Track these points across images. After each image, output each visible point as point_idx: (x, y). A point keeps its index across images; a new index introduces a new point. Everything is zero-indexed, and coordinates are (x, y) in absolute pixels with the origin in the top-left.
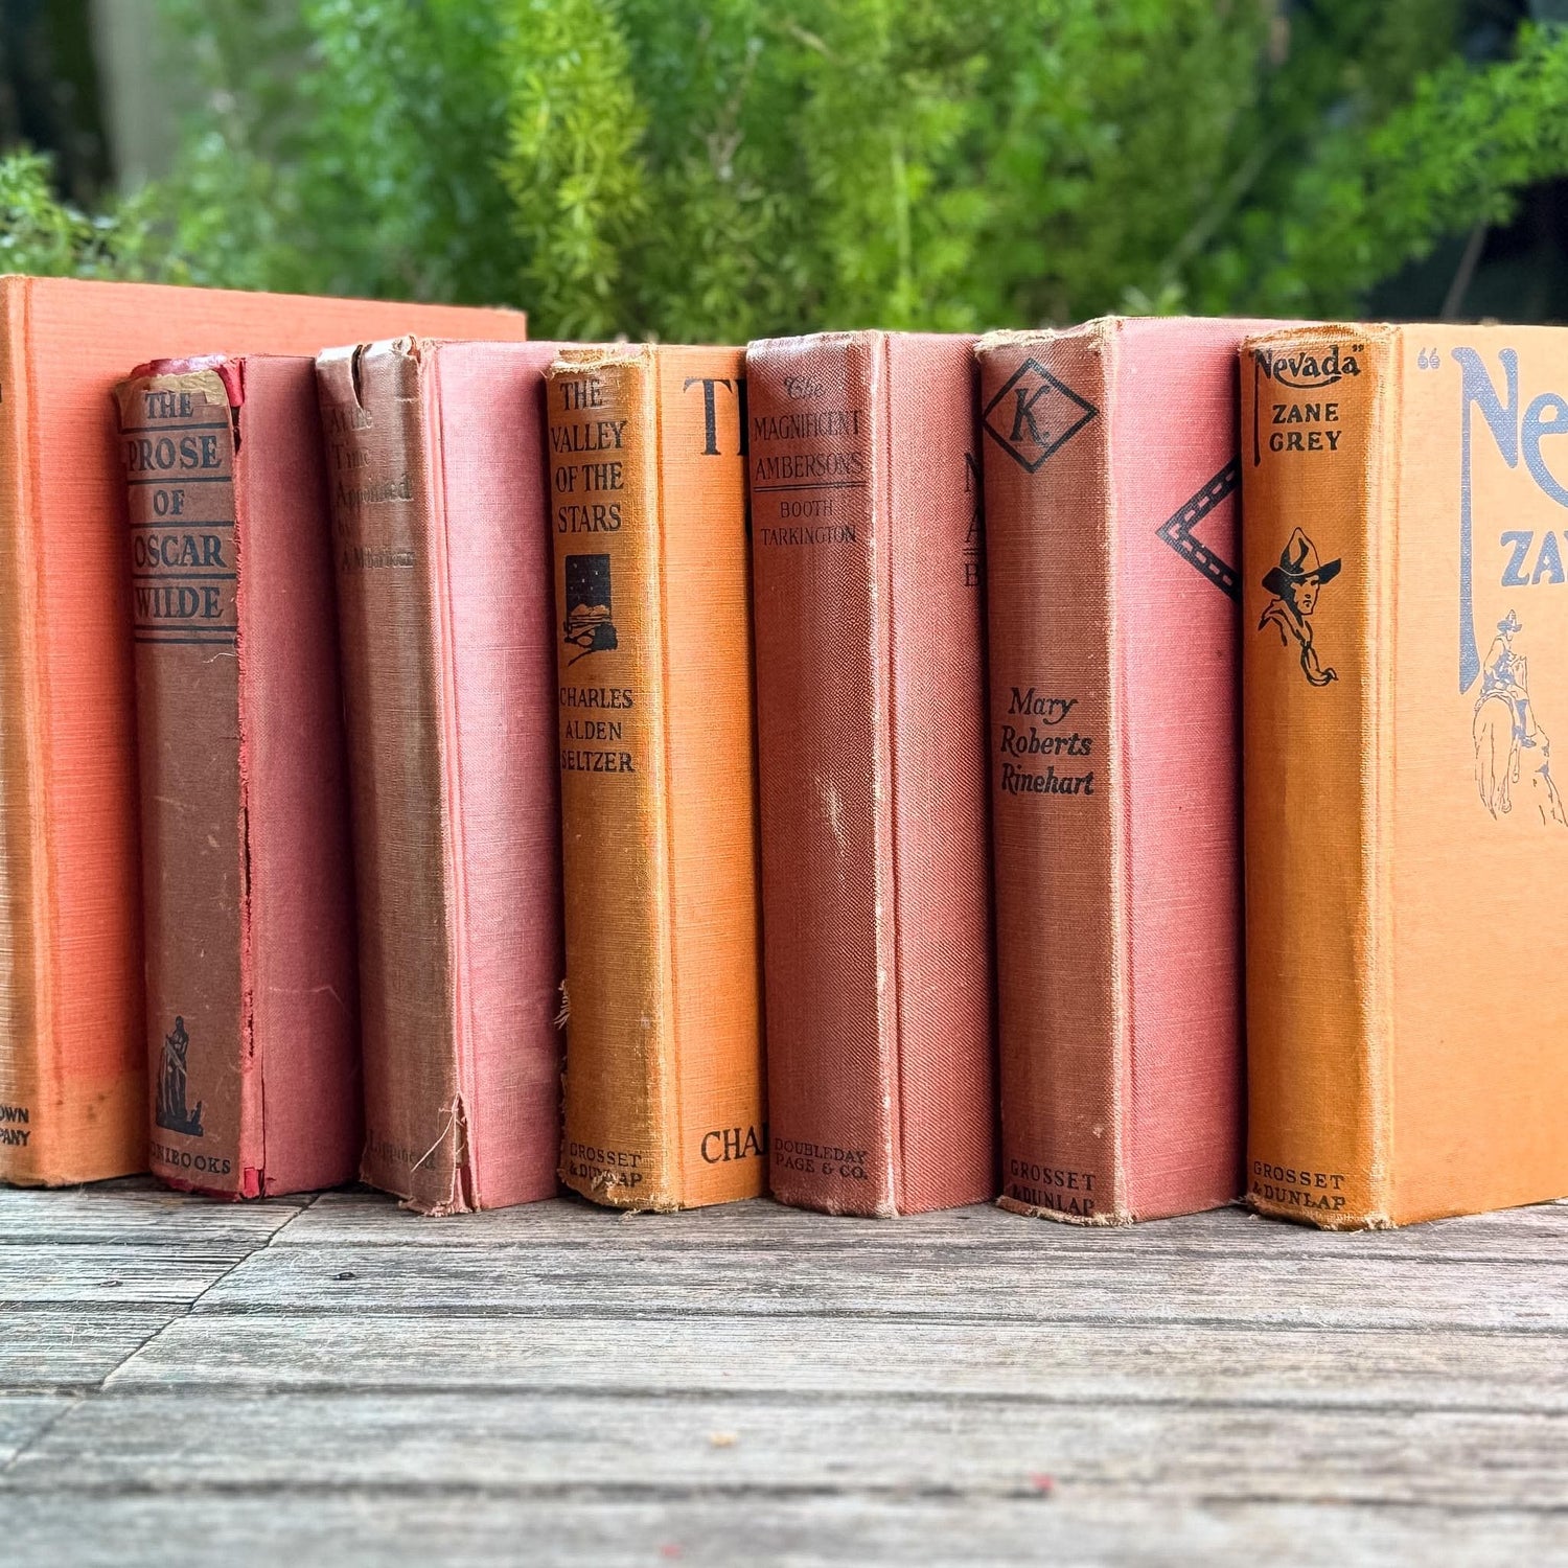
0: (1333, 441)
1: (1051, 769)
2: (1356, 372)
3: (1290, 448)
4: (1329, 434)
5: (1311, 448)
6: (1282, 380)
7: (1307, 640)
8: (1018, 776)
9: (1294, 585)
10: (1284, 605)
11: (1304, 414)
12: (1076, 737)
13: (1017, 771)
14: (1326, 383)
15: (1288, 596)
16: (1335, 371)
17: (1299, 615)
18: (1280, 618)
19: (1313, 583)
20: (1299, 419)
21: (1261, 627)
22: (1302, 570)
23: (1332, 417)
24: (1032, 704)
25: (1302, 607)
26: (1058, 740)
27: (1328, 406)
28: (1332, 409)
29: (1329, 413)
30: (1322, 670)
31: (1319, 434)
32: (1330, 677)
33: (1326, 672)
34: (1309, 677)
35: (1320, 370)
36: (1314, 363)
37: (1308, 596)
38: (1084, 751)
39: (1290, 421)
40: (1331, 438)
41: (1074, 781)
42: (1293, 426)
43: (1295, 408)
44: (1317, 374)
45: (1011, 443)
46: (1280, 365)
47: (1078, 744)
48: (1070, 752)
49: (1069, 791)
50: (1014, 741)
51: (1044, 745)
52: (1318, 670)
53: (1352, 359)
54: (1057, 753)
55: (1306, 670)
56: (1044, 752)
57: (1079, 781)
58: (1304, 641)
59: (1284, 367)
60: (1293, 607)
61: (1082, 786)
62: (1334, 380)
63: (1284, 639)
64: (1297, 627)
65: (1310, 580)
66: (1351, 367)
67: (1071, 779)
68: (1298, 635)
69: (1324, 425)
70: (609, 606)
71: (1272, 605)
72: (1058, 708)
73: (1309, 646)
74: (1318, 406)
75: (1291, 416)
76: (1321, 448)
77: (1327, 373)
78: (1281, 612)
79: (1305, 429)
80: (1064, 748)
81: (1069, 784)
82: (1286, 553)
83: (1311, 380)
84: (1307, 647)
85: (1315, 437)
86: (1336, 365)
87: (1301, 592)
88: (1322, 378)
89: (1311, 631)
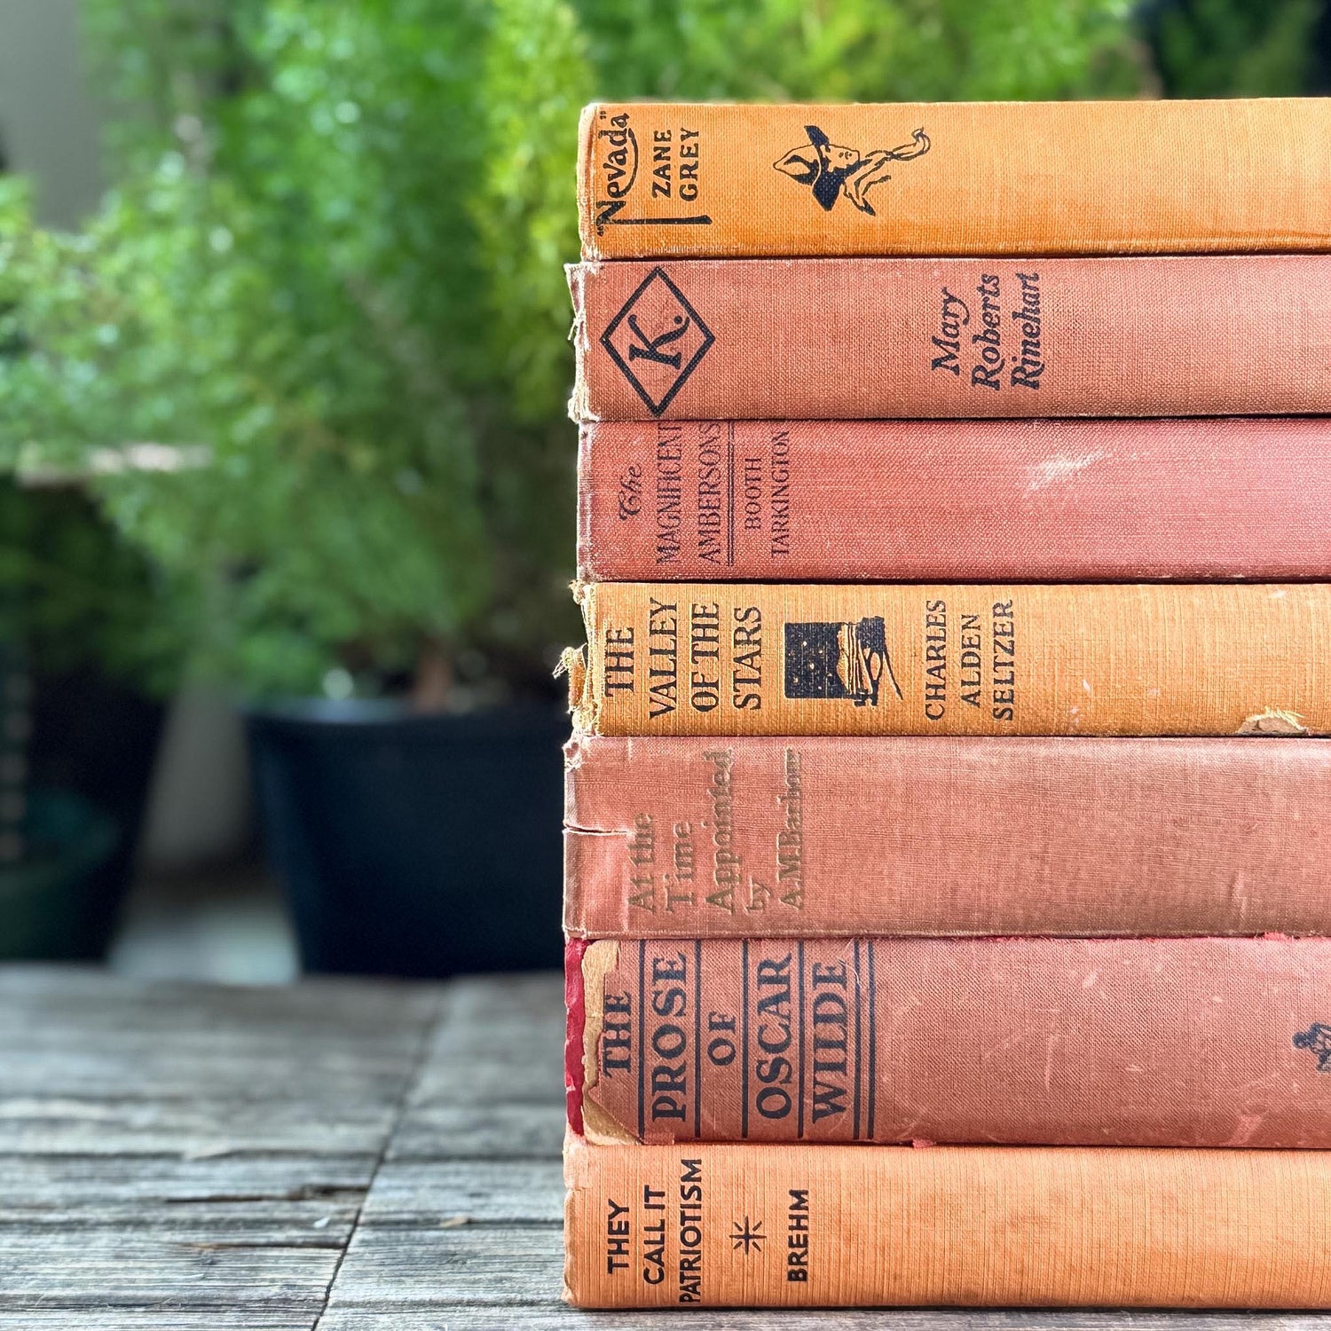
0: (690, 134)
1: (1015, 315)
2: (625, 117)
3: (695, 177)
4: (683, 138)
5: (696, 155)
6: (628, 188)
7: (884, 155)
8: (1025, 361)
9: (831, 169)
10: (850, 180)
11: (663, 163)
12: (981, 289)
13: (1019, 364)
14: (634, 142)
15: (841, 174)
16: (623, 133)
17: (859, 164)
18: (863, 184)
19: (828, 150)
20: (667, 167)
21: (872, 212)
22: (816, 161)
23: (667, 136)
24: (947, 339)
25: (852, 161)
26: (985, 307)
27: (656, 139)
28: (659, 136)
29: (663, 139)
30: (915, 141)
31: (683, 147)
32: (921, 135)
33: (917, 137)
34: (922, 153)
35: (622, 148)
36: (615, 154)
37: (841, 155)
38: (995, 281)
39: (668, 178)
40: (688, 136)
41: (1027, 291)
42: (674, 173)
43: (657, 172)
44: (625, 151)
45: (684, 365)
46: (613, 190)
47: (989, 287)
48: (997, 294)
49: (1037, 296)
50: (989, 367)
51: (988, 324)
52: (915, 145)
53: (613, 119)
54: (998, 309)
55: (916, 156)
56: (998, 324)
57: (1025, 286)
58: (886, 159)
59: (615, 185)
60: (852, 169)
61: (1029, 283)
62: (631, 135)
63: (885, 178)
64: (871, 166)
65: (825, 154)
66: (621, 121)
67: (1025, 294)
68: (880, 163)
69: (675, 143)
70: (839, 626)
71: (851, 196)
72: (953, 307)
73: (891, 153)
74: (656, 149)
75: (664, 176)
76: (696, 145)
77: (625, 141)
78: (857, 184)
79: (677, 161)
80: (992, 300)
81: (1030, 296)
82: (800, 178)
83: (630, 157)
84: (892, 155)
85: (685, 151)
86: (617, 133)
87: (837, 162)
88: (629, 145)
89: (876, 152)
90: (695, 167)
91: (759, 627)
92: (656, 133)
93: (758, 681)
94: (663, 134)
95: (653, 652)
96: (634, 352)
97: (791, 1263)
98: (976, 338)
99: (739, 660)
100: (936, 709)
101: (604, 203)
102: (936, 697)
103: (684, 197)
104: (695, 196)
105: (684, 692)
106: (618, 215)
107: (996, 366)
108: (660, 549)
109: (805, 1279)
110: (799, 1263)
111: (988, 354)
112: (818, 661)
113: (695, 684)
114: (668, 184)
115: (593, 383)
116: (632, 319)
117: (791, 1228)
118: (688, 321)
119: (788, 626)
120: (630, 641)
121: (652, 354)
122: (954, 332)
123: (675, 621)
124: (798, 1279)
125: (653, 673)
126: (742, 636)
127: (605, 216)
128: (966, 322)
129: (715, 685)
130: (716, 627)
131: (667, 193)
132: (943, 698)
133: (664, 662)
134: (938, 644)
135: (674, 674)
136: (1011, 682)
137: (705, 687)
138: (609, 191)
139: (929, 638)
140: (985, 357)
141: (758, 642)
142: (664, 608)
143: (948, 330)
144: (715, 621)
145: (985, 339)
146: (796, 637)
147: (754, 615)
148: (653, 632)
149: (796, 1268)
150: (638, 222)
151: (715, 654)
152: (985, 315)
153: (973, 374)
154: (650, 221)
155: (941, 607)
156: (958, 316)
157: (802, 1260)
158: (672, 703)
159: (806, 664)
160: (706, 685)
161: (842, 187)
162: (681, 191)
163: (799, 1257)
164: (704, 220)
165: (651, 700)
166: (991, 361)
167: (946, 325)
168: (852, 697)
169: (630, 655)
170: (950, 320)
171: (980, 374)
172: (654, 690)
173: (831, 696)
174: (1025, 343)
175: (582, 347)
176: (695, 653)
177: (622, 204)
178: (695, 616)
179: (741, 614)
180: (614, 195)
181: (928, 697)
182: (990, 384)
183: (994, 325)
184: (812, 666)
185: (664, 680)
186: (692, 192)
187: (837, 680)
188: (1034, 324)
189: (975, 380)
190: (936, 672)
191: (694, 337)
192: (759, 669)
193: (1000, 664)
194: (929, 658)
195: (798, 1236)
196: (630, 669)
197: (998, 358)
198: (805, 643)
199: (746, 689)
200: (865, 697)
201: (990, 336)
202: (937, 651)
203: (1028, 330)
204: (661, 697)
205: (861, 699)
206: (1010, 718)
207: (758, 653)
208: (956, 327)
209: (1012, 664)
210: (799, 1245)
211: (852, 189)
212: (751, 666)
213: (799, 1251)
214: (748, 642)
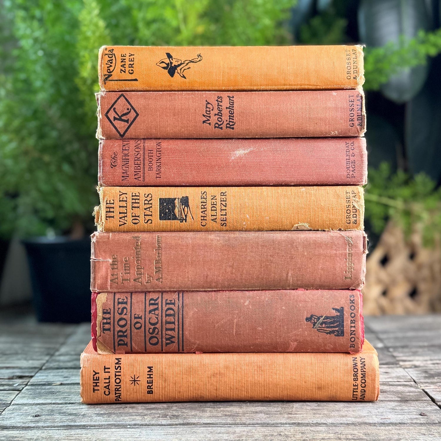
0: (132, 55)
1: (227, 108)
2: (113, 50)
3: (133, 67)
5: (133, 61)
6: (113, 71)
7: (189, 61)
8: (230, 121)
9: (173, 65)
10: (179, 69)
11: (123, 63)
12: (217, 100)
13: (228, 122)
14: (115, 57)
15: (176, 67)
16: (112, 55)
17: (181, 64)
18: (183, 70)
19: (172, 60)
20: (125, 64)
21: (185, 78)
22: (169, 63)
23: (125, 55)
24: (207, 115)
25: (179, 63)
26: (218, 106)
27: (122, 56)
28: (123, 55)
29: (124, 56)
31: (129, 59)
32: (200, 56)
33: (198, 56)
34: (200, 61)
36: (109, 60)
37: (176, 61)
38: (221, 98)
39: (125, 68)
40: (131, 55)
41: (230, 101)
42: (127, 66)
43: (122, 66)
44: (112, 60)
45: (130, 123)
46: (109, 71)
47: (219, 100)
48: (221, 102)
49: (233, 103)
50: (219, 123)
51: (219, 110)
52: (198, 58)
53: (109, 50)
54: (222, 106)
55: (198, 61)
57: (230, 100)
58: (189, 62)
59: (109, 70)
60: (179, 65)
61: (231, 99)
62: (114, 55)
63: (189, 68)
64: (185, 64)
65: (171, 61)
66: (111, 51)
67: (230, 102)
68: (187, 64)
69: (127, 58)
70: (175, 199)
71: (179, 73)
72: (209, 106)
73: (191, 61)
74: (121, 59)
75: (124, 67)
76: (133, 58)
77: (112, 57)
78: (181, 69)
79: (128, 63)
80: (220, 104)
81: (231, 102)
82: (164, 68)
83: (114, 62)
85: (130, 60)
86: (110, 54)
87: (175, 63)
88: (113, 58)
89: (186, 60)
90: (133, 64)
91: (152, 199)
92: (122, 54)
93: (151, 215)
94: (124, 55)
95: (120, 207)
96: (115, 119)
97: (148, 388)
98: (215, 115)
99: (145, 209)
100: (204, 223)
101: (106, 75)
102: (204, 220)
103: (130, 73)
104: (133, 73)
105: (129, 219)
106: (110, 78)
107: (222, 123)
108: (123, 177)
109: (152, 393)
110: (150, 388)
111: (219, 119)
112: (169, 209)
113: (132, 216)
114: (125, 69)
115: (103, 128)
116: (114, 109)
117: (148, 378)
118: (131, 109)
119: (160, 199)
120: (113, 204)
121: (120, 119)
122: (209, 113)
123: (126, 198)
124: (150, 393)
125: (120, 213)
126: (146, 202)
127: (106, 79)
128: (212, 110)
129: (139, 216)
130: (139, 199)
131: (125, 72)
132: (206, 220)
133: (123, 210)
134: (204, 204)
135: (126, 213)
136: (226, 215)
137: (135, 217)
138: (107, 71)
139: (202, 202)
140: (218, 120)
141: (151, 204)
142: (123, 194)
143: (207, 112)
144: (138, 198)
145: (218, 115)
146: (162, 202)
147: (150, 196)
148: (120, 201)
149: (150, 390)
150: (116, 80)
151: (138, 207)
152: (218, 108)
153: (215, 125)
154: (120, 80)
155: (205, 193)
156: (210, 108)
157: (151, 387)
158: (126, 222)
159: (165, 210)
160: (135, 216)
161: (176, 71)
162: (129, 72)
163: (150, 387)
164: (136, 80)
165: (120, 221)
166: (220, 121)
167: (207, 111)
168: (179, 220)
169: (113, 208)
170: (208, 109)
171: (217, 125)
172: (120, 218)
173: (173, 219)
174: (230, 116)
175: (100, 116)
176: (132, 207)
177: (111, 75)
178: (132, 196)
179: (146, 196)
180: (109, 72)
181: (201, 220)
182: (220, 128)
183: (221, 111)
184: (167, 211)
185: (123, 215)
186: (132, 72)
187: (174, 215)
188: (232, 111)
189: (215, 127)
190: (204, 212)
191: (133, 114)
192: (152, 212)
193: (222, 210)
194: (202, 208)
195: (150, 380)
196: (113, 212)
197: (222, 120)
198: (165, 204)
199: (148, 218)
200: (183, 220)
201: (219, 114)
202: (204, 206)
203: (230, 112)
204: (122, 220)
205: (182, 220)
206: (226, 226)
207: (151, 207)
208: (210, 111)
209: (226, 210)
210: (150, 383)
211: (179, 71)
212: (149, 211)
213: (150, 385)
214: (148, 204)
